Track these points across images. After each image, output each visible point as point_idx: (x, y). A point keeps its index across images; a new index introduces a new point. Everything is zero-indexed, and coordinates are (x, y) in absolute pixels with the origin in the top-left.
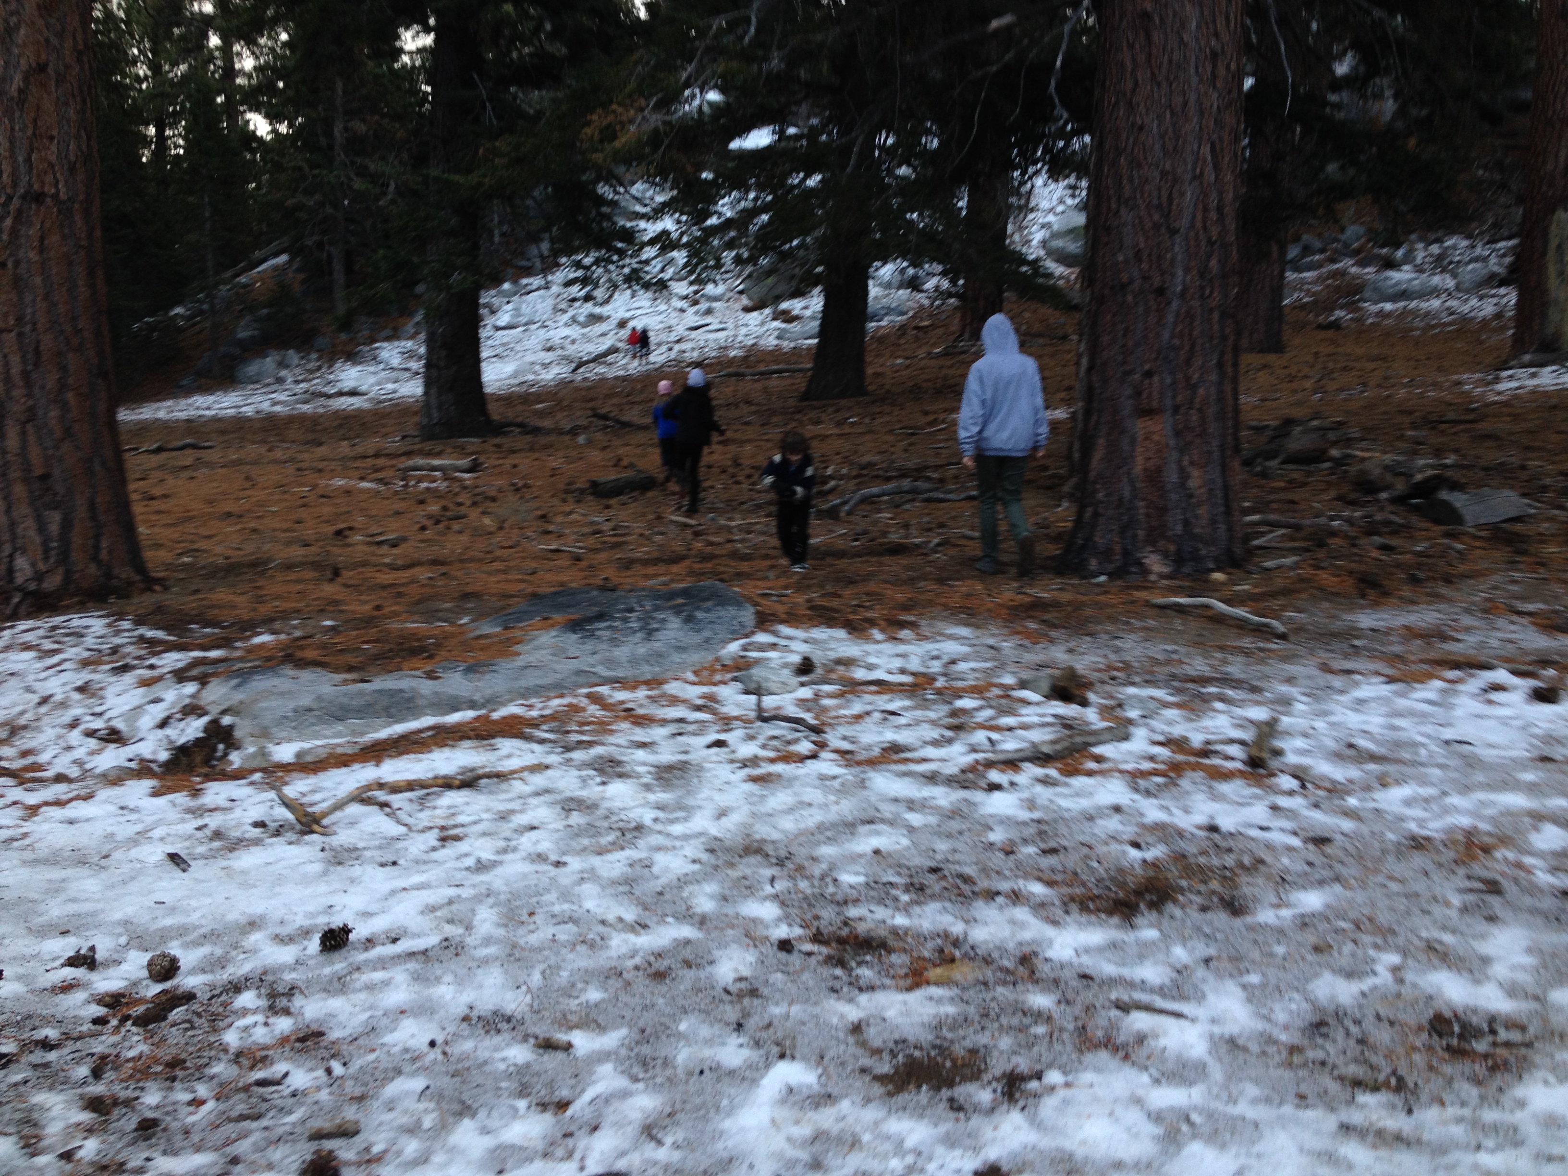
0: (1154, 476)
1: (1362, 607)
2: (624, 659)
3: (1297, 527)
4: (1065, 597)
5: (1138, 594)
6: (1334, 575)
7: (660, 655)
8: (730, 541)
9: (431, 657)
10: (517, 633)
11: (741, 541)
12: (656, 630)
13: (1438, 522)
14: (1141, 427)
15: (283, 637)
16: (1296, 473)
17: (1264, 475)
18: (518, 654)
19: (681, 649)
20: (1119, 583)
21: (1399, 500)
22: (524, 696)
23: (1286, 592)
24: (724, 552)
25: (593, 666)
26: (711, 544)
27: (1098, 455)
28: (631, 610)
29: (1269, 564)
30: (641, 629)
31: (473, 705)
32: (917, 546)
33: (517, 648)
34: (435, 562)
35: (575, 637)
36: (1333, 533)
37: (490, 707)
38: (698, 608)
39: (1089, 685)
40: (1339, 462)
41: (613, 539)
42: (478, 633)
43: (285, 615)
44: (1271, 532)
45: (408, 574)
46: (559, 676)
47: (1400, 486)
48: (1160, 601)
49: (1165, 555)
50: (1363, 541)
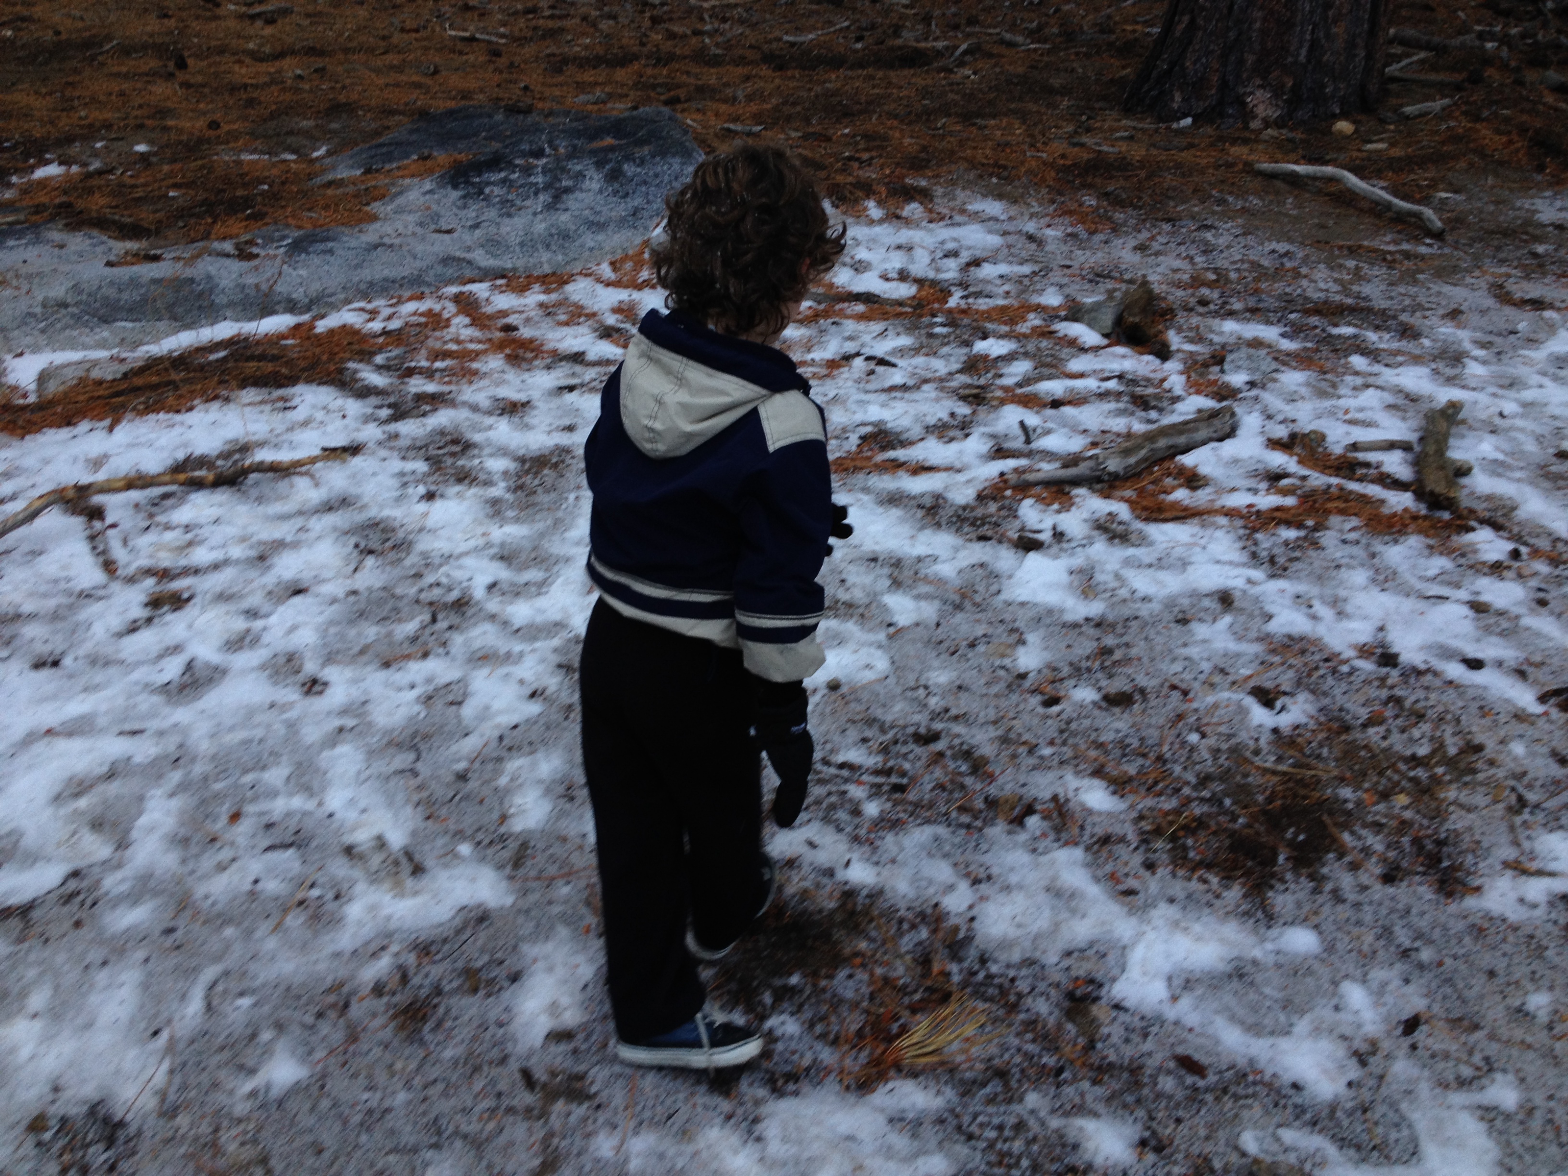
1: (1540, 187)
2: (514, 240)
3: (1440, 50)
4: (1137, 152)
5: (1238, 151)
6: (1498, 132)
7: (565, 236)
8: (697, 33)
9: (257, 217)
10: (382, 181)
11: (710, 34)
12: (568, 190)
15: (75, 169)
18: (374, 218)
19: (596, 226)
20: (1209, 130)
22: (366, 296)
23: (1438, 158)
24: (687, 51)
25: (469, 249)
26: (672, 36)
28: (539, 154)
29: (1408, 110)
30: (547, 187)
31: (292, 307)
32: (939, 54)
33: (375, 207)
34: (312, 51)
35: (455, 194)
37: (315, 311)
38: (628, 158)
39: (1167, 314)
41: (550, 24)
42: (330, 177)
43: (90, 132)
44: (1408, 56)
45: (271, 68)
46: (418, 264)
48: (1266, 166)
50: (1531, 76)
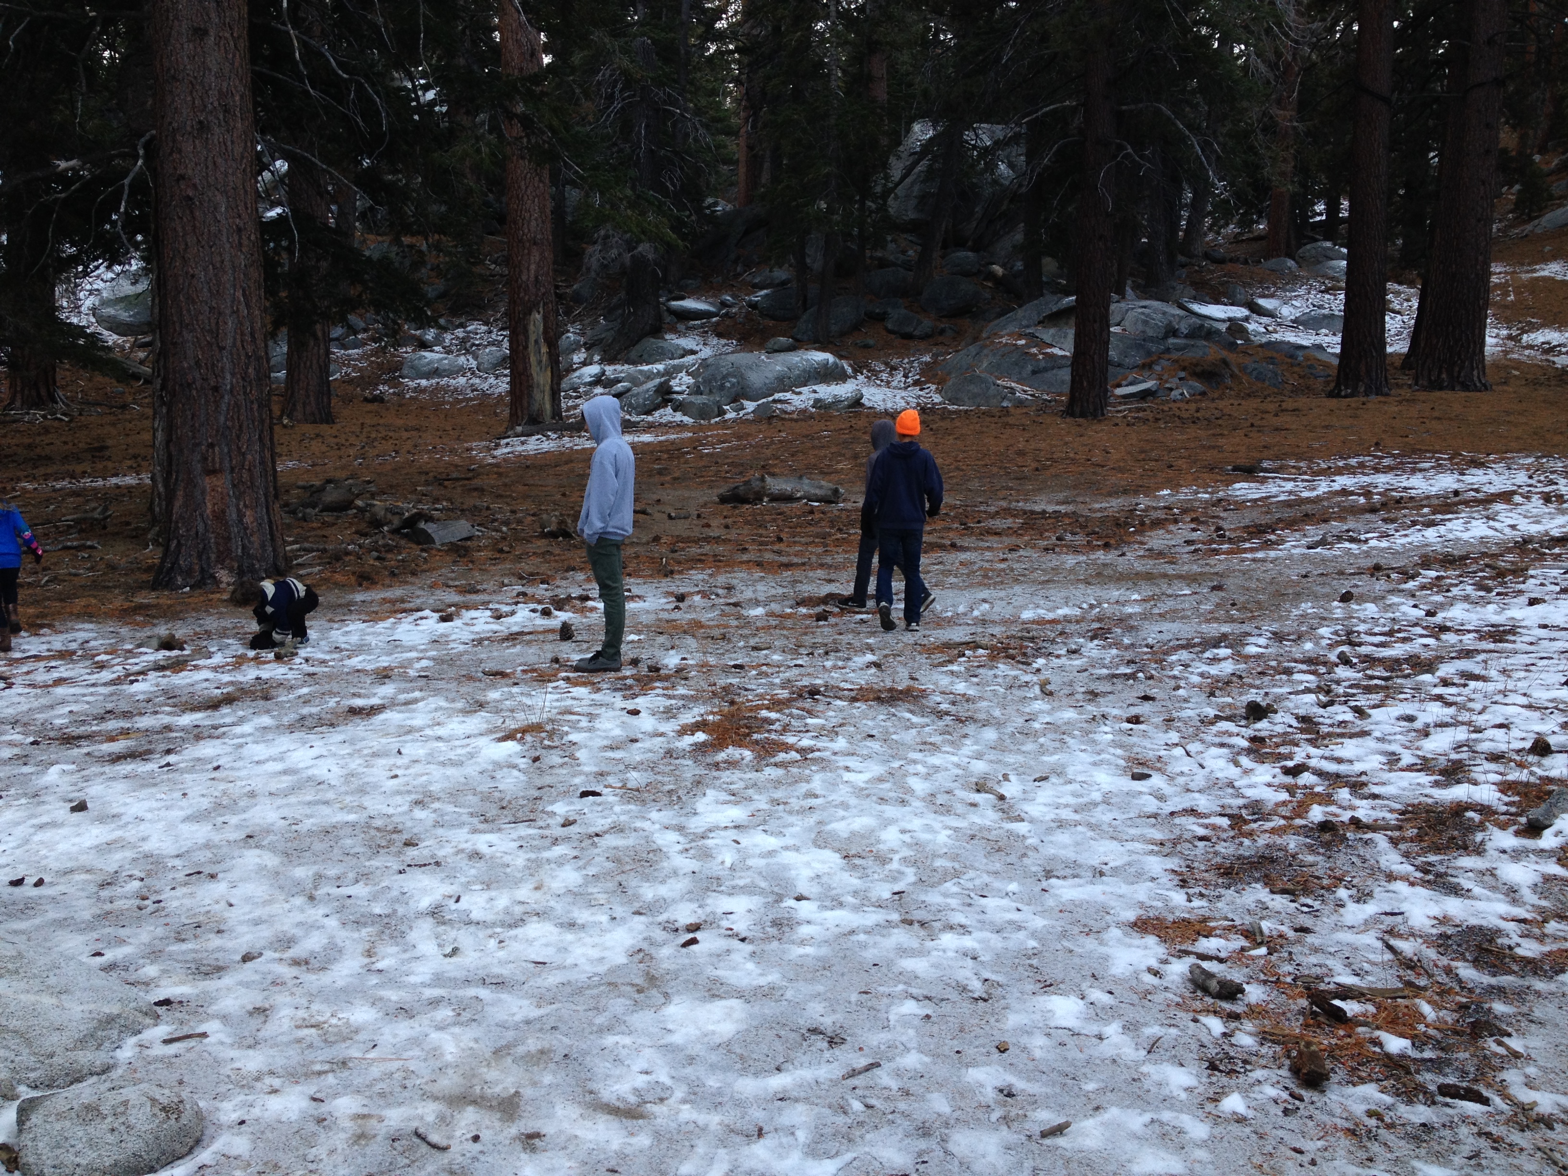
0: (220, 516)
13: (418, 543)
14: (208, 482)
16: (328, 517)
17: (304, 519)
21: (395, 531)
27: (178, 504)
36: (348, 553)
40: (362, 510)
47: (396, 521)
49: (231, 570)
